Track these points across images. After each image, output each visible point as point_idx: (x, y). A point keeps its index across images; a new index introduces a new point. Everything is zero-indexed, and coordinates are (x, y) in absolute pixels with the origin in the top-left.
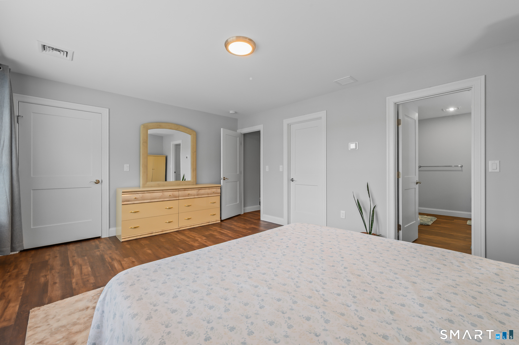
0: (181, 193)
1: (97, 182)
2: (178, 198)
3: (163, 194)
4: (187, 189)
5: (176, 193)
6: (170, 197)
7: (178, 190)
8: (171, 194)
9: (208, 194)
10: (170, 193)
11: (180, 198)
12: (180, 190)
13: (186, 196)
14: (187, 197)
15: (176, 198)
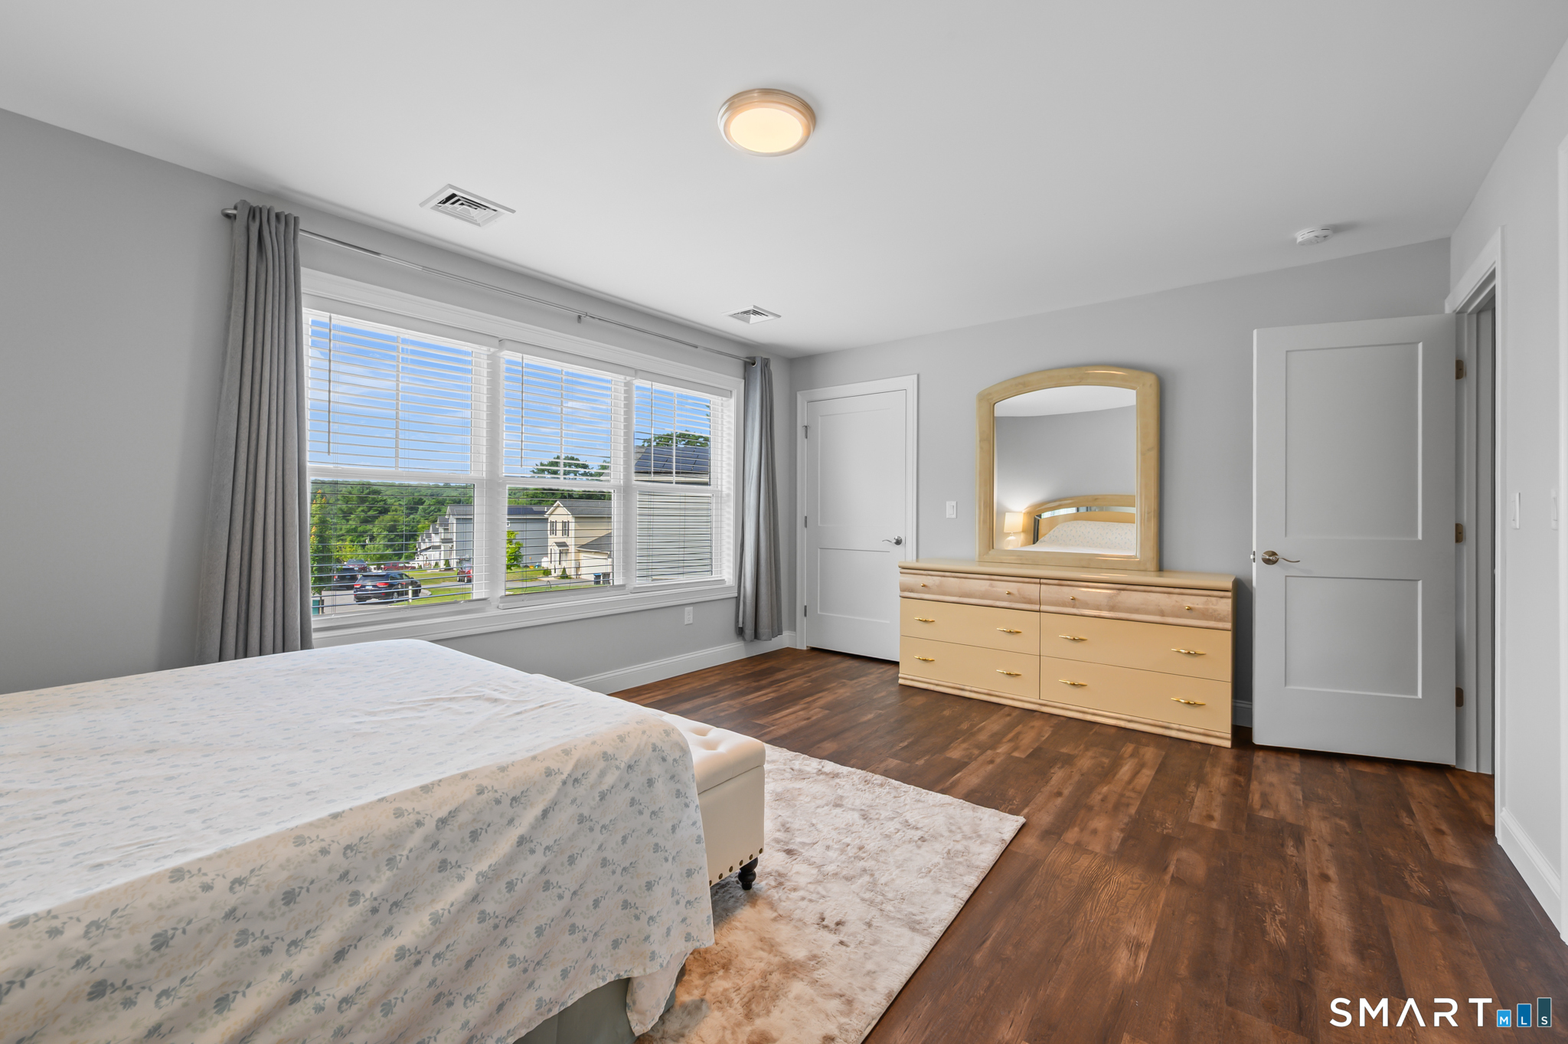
0: (1049, 591)
1: (898, 542)
2: (1037, 607)
3: (991, 585)
4: (1069, 583)
5: (1032, 590)
6: (1011, 597)
7: (1038, 580)
8: (1014, 591)
9: (1162, 614)
10: (1013, 587)
11: (1043, 608)
12: (1042, 581)
13: (1064, 605)
14: (1070, 607)
15: (1035, 606)
